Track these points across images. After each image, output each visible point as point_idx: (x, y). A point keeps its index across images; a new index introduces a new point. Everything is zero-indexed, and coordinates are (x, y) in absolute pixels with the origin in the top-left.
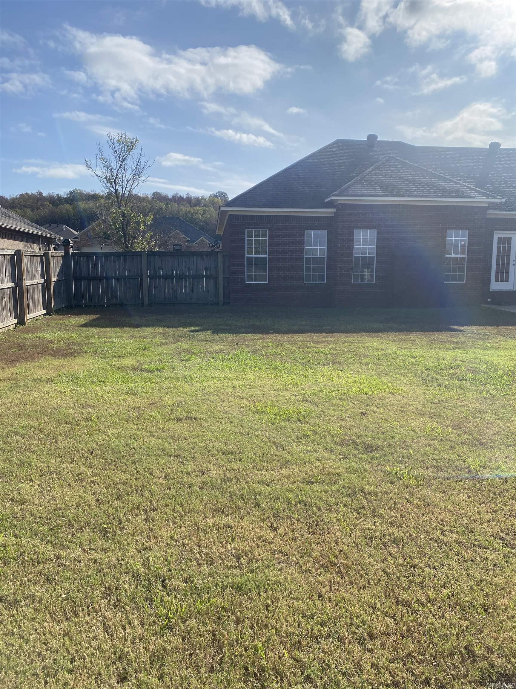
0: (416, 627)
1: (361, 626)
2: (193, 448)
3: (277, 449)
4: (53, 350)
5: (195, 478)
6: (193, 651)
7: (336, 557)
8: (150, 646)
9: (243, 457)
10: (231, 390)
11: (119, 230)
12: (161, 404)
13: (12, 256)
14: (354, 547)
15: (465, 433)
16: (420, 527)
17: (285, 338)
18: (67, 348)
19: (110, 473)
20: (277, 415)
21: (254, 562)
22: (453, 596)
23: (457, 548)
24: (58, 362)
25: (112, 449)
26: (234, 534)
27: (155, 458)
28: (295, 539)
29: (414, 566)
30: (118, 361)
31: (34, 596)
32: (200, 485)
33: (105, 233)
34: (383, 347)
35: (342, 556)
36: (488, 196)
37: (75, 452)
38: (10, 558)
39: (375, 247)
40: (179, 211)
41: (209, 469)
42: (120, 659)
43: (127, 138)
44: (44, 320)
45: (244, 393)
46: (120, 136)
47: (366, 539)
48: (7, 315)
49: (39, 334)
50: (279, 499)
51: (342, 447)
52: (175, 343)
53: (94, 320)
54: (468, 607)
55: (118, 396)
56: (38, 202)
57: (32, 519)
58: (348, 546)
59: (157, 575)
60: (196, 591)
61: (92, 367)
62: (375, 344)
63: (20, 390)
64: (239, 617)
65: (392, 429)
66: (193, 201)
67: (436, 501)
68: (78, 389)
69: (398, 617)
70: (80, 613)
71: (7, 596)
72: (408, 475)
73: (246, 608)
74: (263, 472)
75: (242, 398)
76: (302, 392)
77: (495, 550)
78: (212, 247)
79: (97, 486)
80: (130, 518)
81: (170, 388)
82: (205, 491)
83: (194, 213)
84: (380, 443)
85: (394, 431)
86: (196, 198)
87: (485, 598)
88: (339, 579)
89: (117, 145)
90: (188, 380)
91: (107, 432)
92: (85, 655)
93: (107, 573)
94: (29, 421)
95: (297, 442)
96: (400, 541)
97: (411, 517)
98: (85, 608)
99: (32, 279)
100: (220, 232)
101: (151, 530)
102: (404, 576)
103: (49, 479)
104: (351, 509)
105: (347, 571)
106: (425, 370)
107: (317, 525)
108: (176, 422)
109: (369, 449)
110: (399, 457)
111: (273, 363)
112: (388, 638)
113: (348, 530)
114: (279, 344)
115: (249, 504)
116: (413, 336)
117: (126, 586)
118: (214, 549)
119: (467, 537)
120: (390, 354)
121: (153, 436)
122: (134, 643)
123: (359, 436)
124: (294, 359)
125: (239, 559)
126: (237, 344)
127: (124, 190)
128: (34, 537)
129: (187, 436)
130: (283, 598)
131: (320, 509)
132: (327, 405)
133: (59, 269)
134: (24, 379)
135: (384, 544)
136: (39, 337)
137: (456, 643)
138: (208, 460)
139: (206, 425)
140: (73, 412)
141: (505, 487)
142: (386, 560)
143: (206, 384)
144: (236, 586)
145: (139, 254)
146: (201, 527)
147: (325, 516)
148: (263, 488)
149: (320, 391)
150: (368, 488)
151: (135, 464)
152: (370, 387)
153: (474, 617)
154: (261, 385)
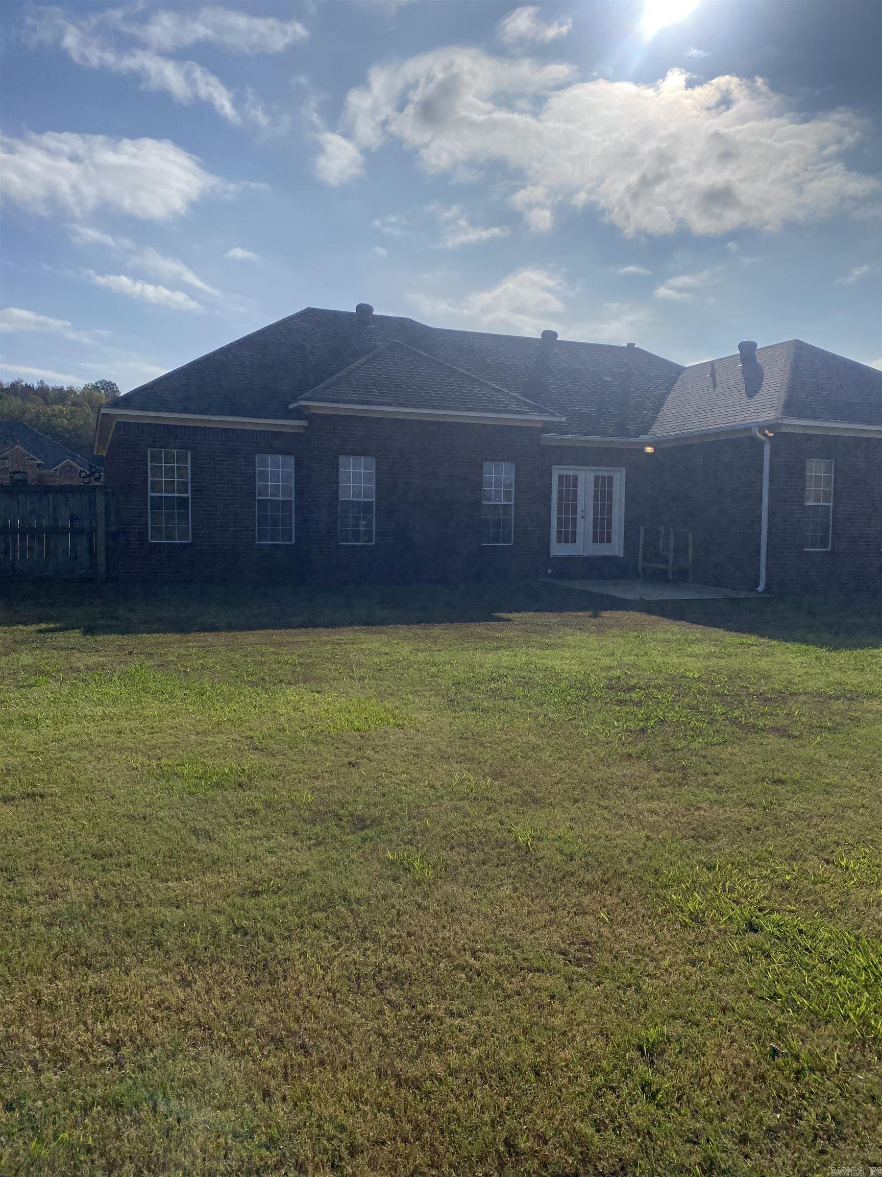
0: (428, 1121)
1: (336, 1136)
2: (36, 851)
3: (198, 840)
5: (37, 908)
7: (297, 1019)
9: (133, 858)
10: (112, 737)
14: (328, 998)
15: (512, 784)
16: (438, 949)
17: (222, 639)
20: (201, 778)
21: (147, 1050)
22: (487, 1057)
23: (495, 977)
26: (110, 1003)
28: (224, 998)
29: (427, 1017)
32: (47, 919)
34: (387, 650)
35: (308, 1016)
36: (542, 412)
39: (373, 485)
40: (23, 412)
41: (65, 888)
45: (139, 742)
47: (350, 980)
50: (198, 928)
51: (314, 825)
52: (6, 655)
54: (511, 1072)
58: (319, 997)
60: (30, 1123)
62: (376, 645)
64: (114, 1159)
65: (397, 786)
66: (52, 395)
67: (465, 902)
69: (399, 1109)
72: (422, 862)
73: (128, 1140)
74: (170, 884)
75: (136, 752)
76: (249, 733)
77: (553, 971)
78: (84, 477)
82: (55, 929)
83: (53, 415)
84: (376, 812)
85: (401, 790)
86: (57, 389)
87: (537, 1054)
88: (300, 1059)
90: (30, 723)
95: (234, 824)
96: (406, 978)
97: (424, 935)
100: (100, 452)
102: (412, 1037)
104: (325, 931)
105: (315, 1043)
106: (453, 685)
107: (265, 966)
109: (361, 823)
110: (408, 833)
111: (197, 684)
112: (381, 1148)
113: (318, 969)
114: (210, 649)
115: (140, 945)
116: (437, 630)
118: (71, 1035)
119: (511, 958)
120: (398, 661)
123: (343, 803)
124: (237, 676)
125: (118, 1049)
126: (131, 653)
129: (24, 829)
130: (200, 1109)
131: (271, 939)
132: (290, 753)
135: (380, 987)
137: (490, 1137)
138: (64, 870)
139: (63, 806)
141: (570, 868)
142: (381, 1012)
143: (65, 729)
144: (110, 1100)
146: (44, 998)
147: (280, 949)
148: (168, 913)
149: (280, 730)
150: (356, 892)
152: (366, 718)
153: (519, 1088)
154: (173, 725)
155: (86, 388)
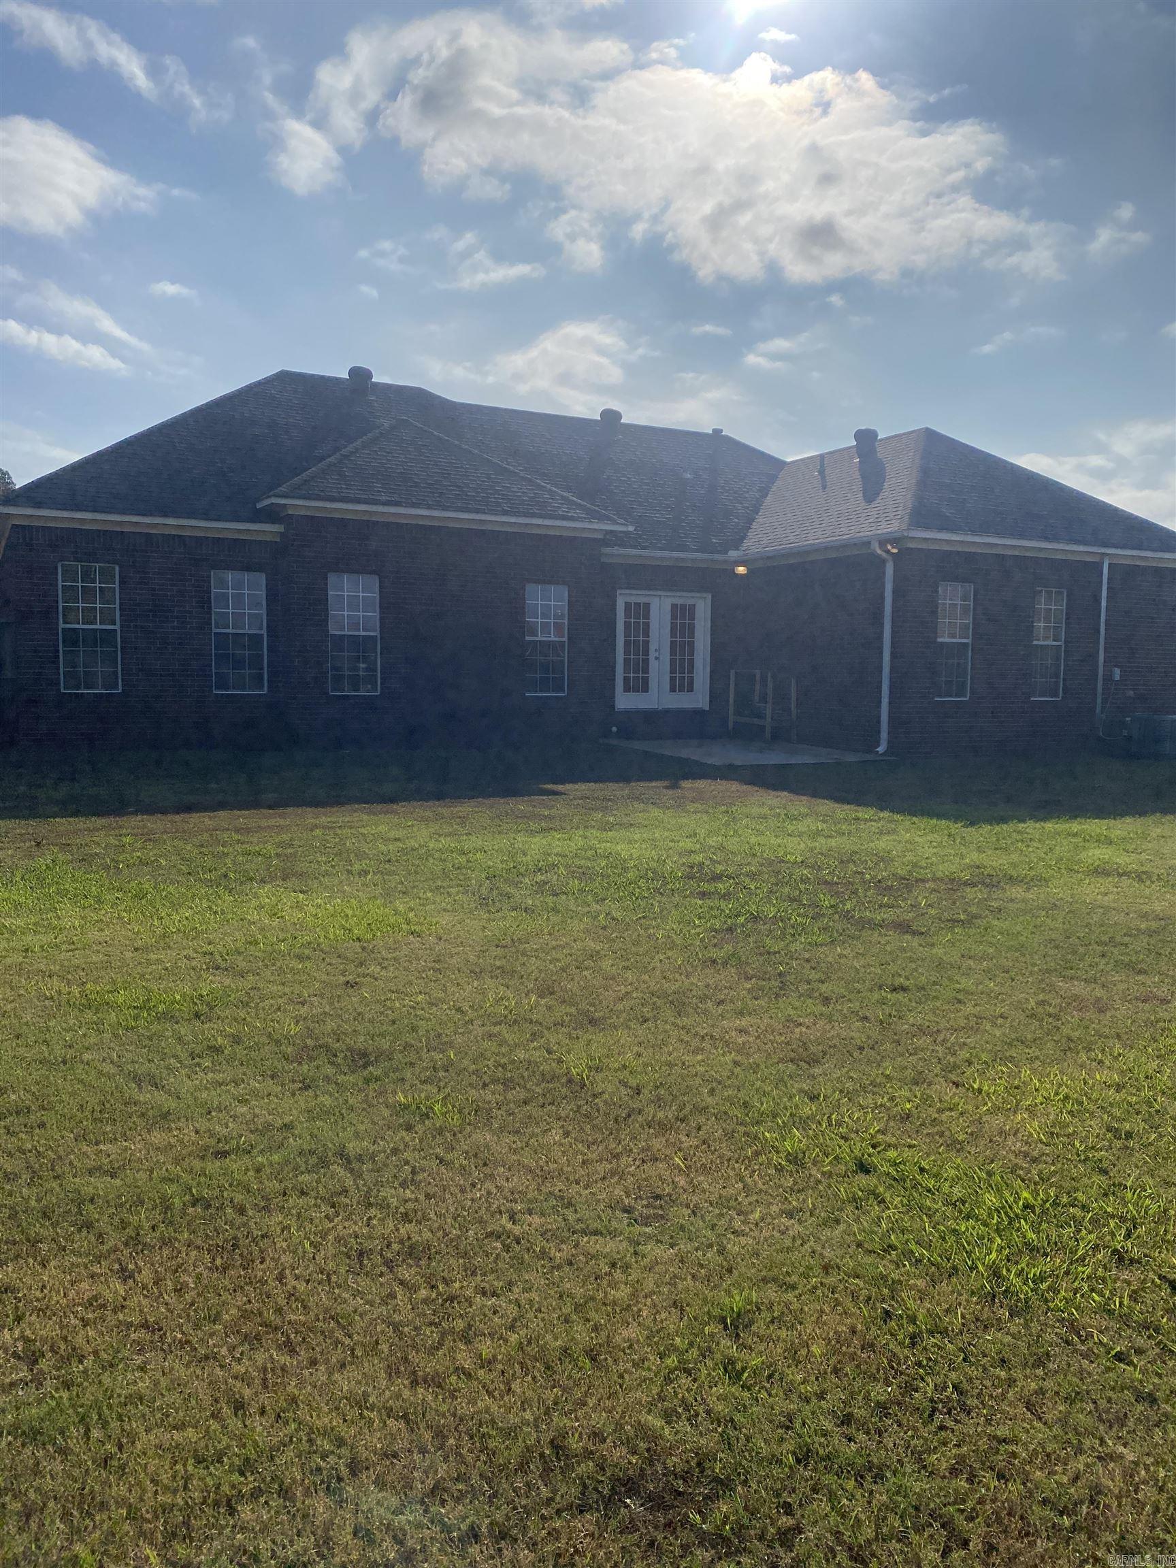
0: (453, 1426)
1: (332, 1452)
3: (140, 1088)
7: (279, 1311)
10: (17, 958)
14: (320, 1282)
15: (564, 1002)
16: (465, 1213)
17: (167, 823)
20: (142, 1008)
21: (74, 1361)
22: (529, 1343)
23: (539, 1245)
26: (21, 1305)
28: (181, 1289)
29: (452, 1299)
34: (398, 834)
35: (294, 1306)
36: (602, 518)
39: (376, 614)
45: (54, 963)
47: (349, 1258)
51: (300, 1063)
54: (559, 1359)
58: (307, 1281)
62: (383, 829)
64: (32, 1501)
65: (412, 1010)
67: (501, 1153)
69: (415, 1413)
72: (445, 1105)
74: (102, 1147)
76: (207, 948)
77: (614, 1233)
84: (385, 1044)
85: (417, 1016)
87: (593, 1335)
88: (284, 1359)
95: (190, 1067)
96: (423, 1251)
97: (448, 1196)
102: (432, 1323)
104: (316, 1198)
105: (303, 1339)
106: (487, 878)
107: (235, 1246)
109: (363, 1059)
110: (427, 1069)
112: (392, 1463)
113: (307, 1246)
114: (150, 836)
115: (62, 1228)
119: (560, 1219)
120: (413, 849)
123: (339, 1035)
124: (189, 873)
125: (34, 1362)
126: (38, 844)
131: (242, 1212)
132: (266, 974)
135: (388, 1263)
137: (532, 1439)
141: (637, 1104)
142: (392, 1296)
147: (256, 1223)
148: (100, 1184)
149: (251, 943)
150: (357, 1146)
152: (369, 924)
153: (569, 1377)
154: (101, 939)
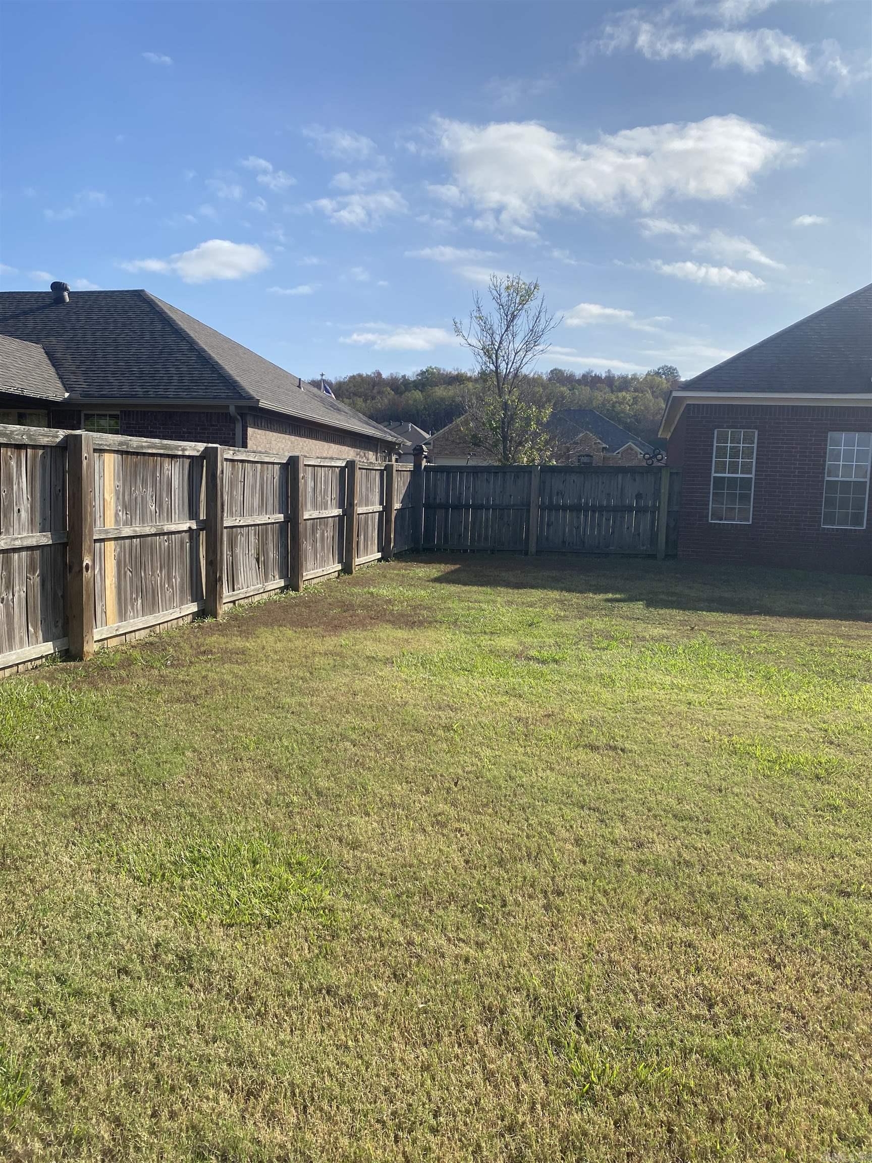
2: (622, 800)
3: (777, 823)
4: (393, 615)
5: (627, 852)
6: (634, 1150)
8: (560, 1122)
10: (683, 708)
11: (496, 432)
12: (562, 717)
13: (342, 469)
17: (784, 624)
18: (413, 613)
19: (486, 819)
20: (774, 762)
21: (740, 1017)
24: (401, 634)
25: (488, 781)
26: (700, 960)
27: (556, 807)
28: (817, 992)
30: (490, 640)
31: (376, 995)
32: (635, 864)
33: (475, 436)
37: (431, 778)
38: (340, 930)
40: (590, 400)
41: (651, 840)
42: (510, 1129)
43: (521, 282)
44: (379, 569)
45: (709, 716)
46: (511, 280)
48: (328, 557)
49: (372, 590)
50: (783, 913)
52: (580, 619)
53: (453, 572)
55: (494, 696)
56: (374, 387)
57: (370, 875)
59: (568, 1004)
60: (637, 1047)
61: (451, 645)
63: (346, 671)
64: (716, 1111)
66: (617, 384)
68: (432, 678)
70: (446, 1039)
71: (338, 987)
74: (750, 860)
76: (822, 725)
78: (648, 459)
79: (465, 837)
80: (520, 899)
81: (576, 692)
82: (644, 876)
83: (616, 402)
86: (623, 377)
89: (504, 294)
90: (608, 682)
91: (478, 753)
92: (456, 1109)
93: (486, 983)
94: (361, 719)
95: (815, 816)
98: (453, 1032)
99: (367, 505)
100: (664, 434)
101: (554, 926)
103: (393, 815)
107: (861, 973)
108: (588, 751)
111: (762, 667)
114: (772, 633)
115: (725, 912)
117: (518, 1011)
118: (666, 980)
121: (552, 769)
122: (532, 1109)
125: (711, 1007)
126: (692, 629)
127: (509, 366)
128: (373, 903)
129: (610, 777)
130: (800, 1095)
133: (404, 492)
134: (353, 655)
136: (372, 594)
138: (649, 824)
139: (642, 764)
140: (425, 713)
143: (639, 693)
145: (527, 470)
146: (640, 936)
148: (751, 889)
151: (525, 812)
154: (741, 705)
155: (648, 374)
